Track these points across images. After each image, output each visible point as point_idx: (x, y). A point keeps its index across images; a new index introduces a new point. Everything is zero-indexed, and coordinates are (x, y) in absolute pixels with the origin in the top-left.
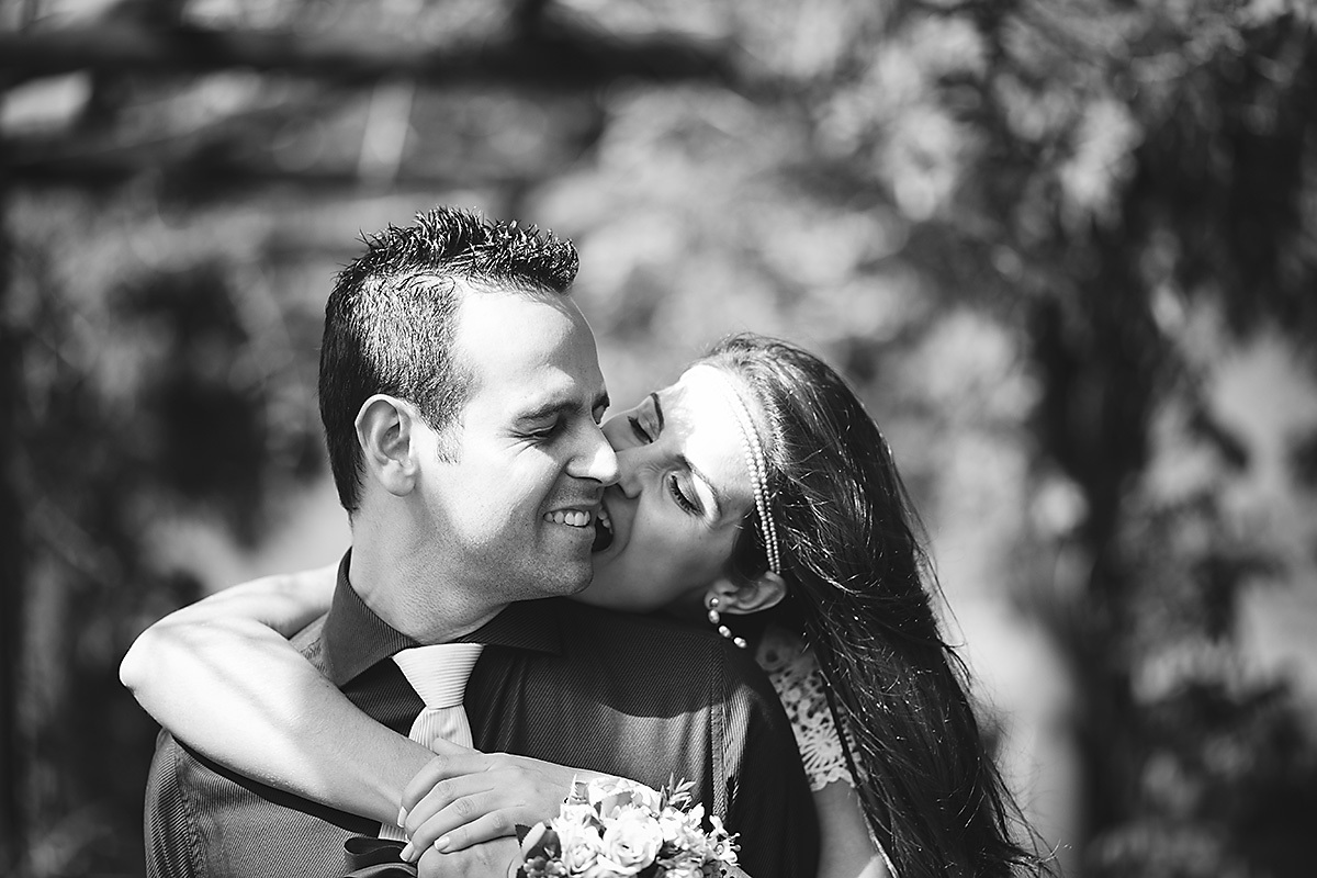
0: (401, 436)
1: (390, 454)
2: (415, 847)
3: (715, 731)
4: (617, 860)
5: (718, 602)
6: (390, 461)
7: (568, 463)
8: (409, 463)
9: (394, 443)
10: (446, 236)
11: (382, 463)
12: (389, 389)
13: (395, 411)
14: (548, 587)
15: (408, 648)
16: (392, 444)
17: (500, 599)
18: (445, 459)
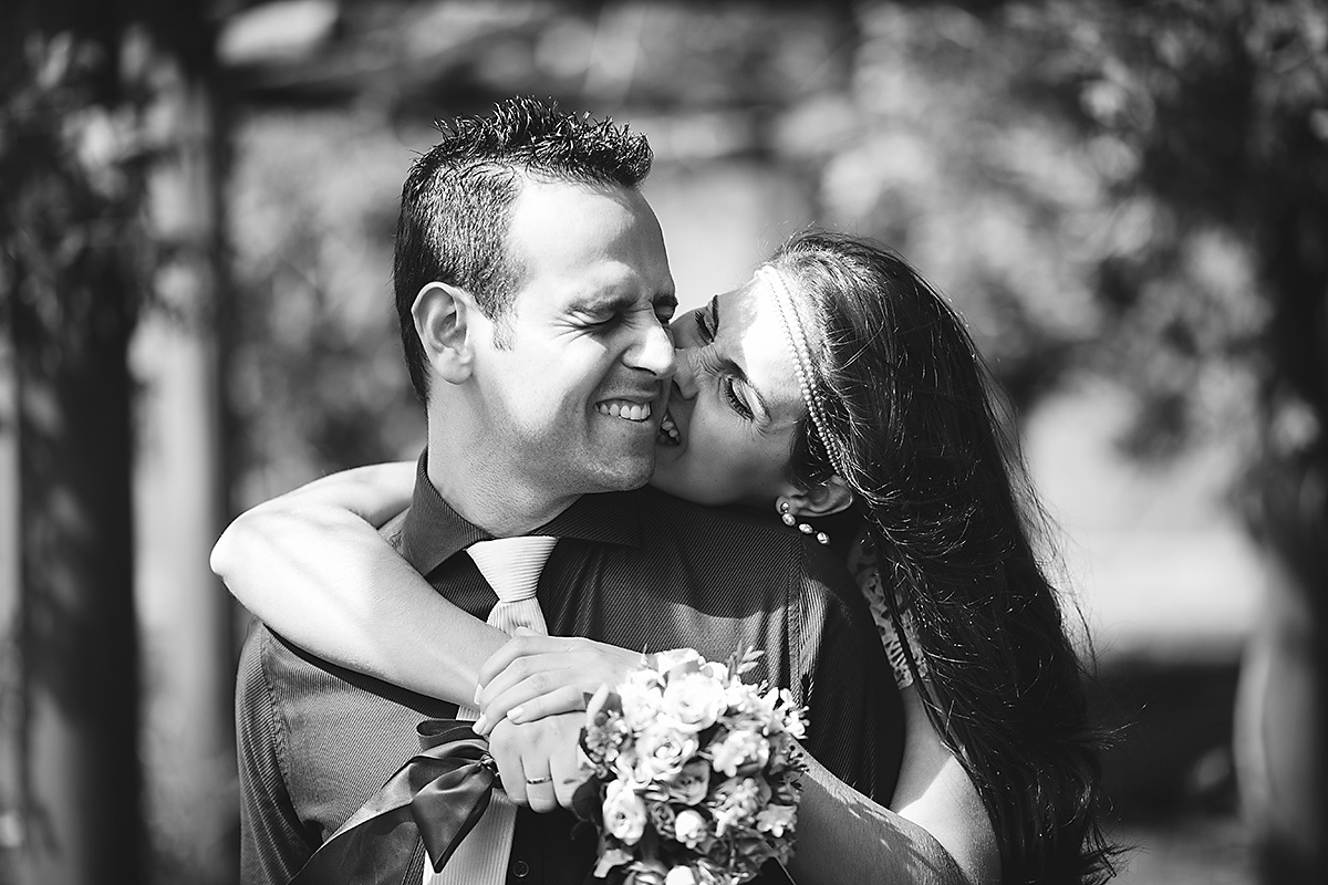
0: (457, 324)
1: (446, 343)
2: (488, 720)
3: (791, 628)
4: (678, 717)
5: (788, 507)
6: (446, 349)
7: (624, 351)
8: (465, 351)
9: (452, 331)
10: (514, 127)
11: (438, 350)
12: (447, 277)
13: (451, 300)
15: (481, 540)
16: (447, 334)
18: (500, 346)
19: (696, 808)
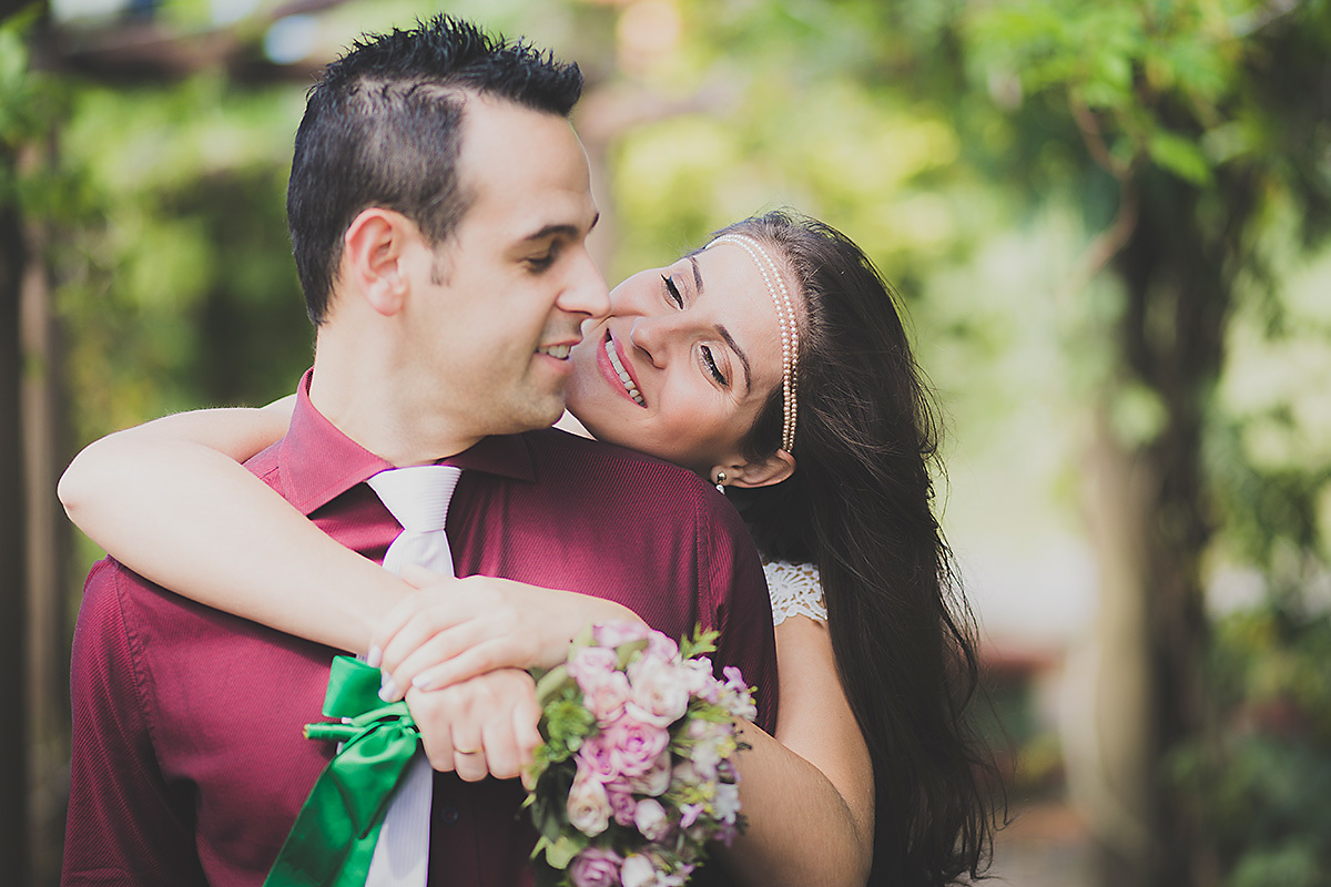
0: (390, 253)
1: (379, 271)
3: (700, 559)
6: (379, 278)
7: (558, 297)
8: (398, 282)
9: (384, 259)
11: (371, 278)
12: (388, 201)
13: (389, 228)
14: (527, 419)
17: (478, 430)
18: (437, 280)
19: (658, 798)
